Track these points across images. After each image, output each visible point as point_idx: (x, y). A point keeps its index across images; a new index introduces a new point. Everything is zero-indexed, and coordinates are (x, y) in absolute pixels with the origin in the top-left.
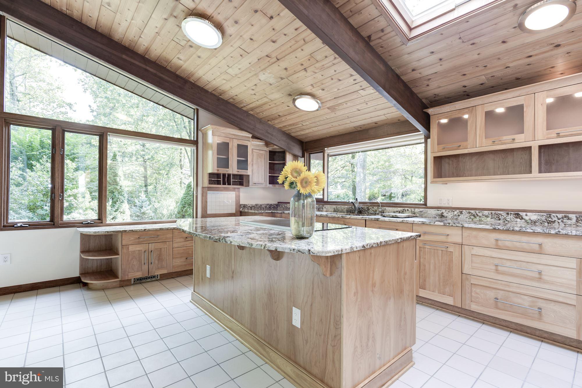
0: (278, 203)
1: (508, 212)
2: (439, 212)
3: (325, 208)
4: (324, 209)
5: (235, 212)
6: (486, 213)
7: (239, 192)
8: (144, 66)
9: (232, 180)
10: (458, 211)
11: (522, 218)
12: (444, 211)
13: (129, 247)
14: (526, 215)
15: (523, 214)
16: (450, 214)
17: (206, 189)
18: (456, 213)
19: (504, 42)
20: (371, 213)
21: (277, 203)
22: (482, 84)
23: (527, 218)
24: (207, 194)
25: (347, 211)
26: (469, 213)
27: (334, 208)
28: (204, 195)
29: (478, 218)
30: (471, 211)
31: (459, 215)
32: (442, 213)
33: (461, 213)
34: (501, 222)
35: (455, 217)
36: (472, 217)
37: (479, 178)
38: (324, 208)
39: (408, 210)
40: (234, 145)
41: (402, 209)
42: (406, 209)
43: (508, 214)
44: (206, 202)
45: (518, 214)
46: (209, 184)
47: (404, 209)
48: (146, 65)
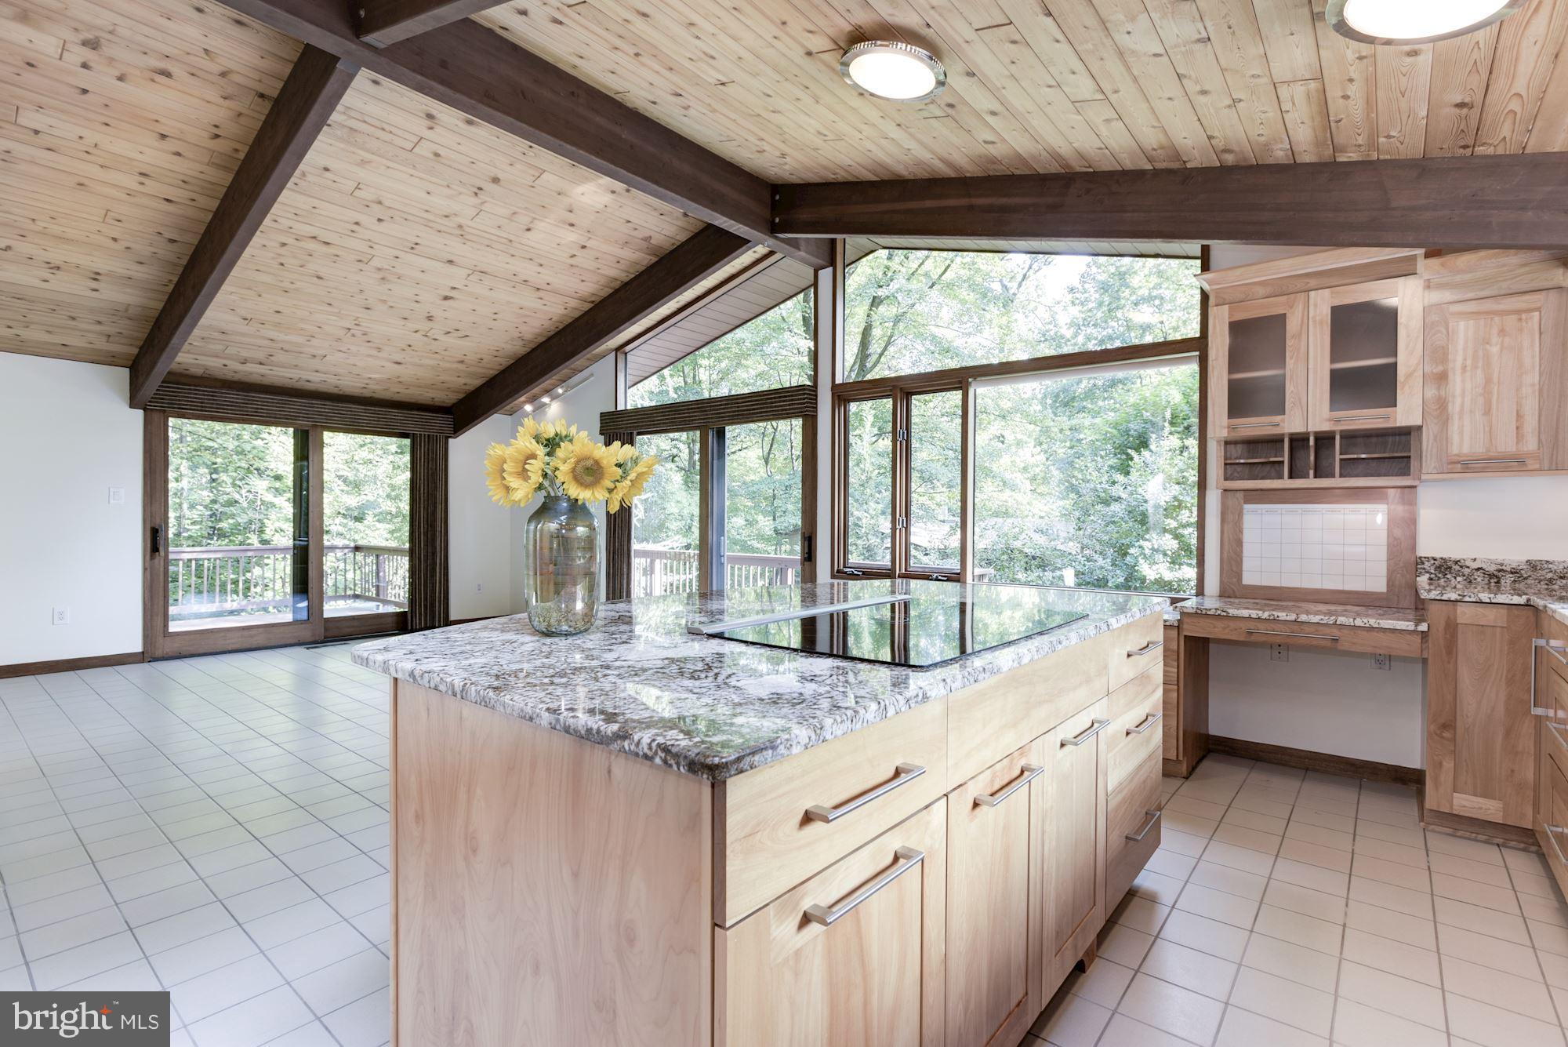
5: (1384, 589)
7: (1411, 502)
8: (964, 202)
9: (1338, 457)
17: (1240, 495)
24: (1240, 514)
28: (1230, 517)
40: (1311, 314)
44: (1239, 543)
46: (1226, 479)
48: (970, 196)
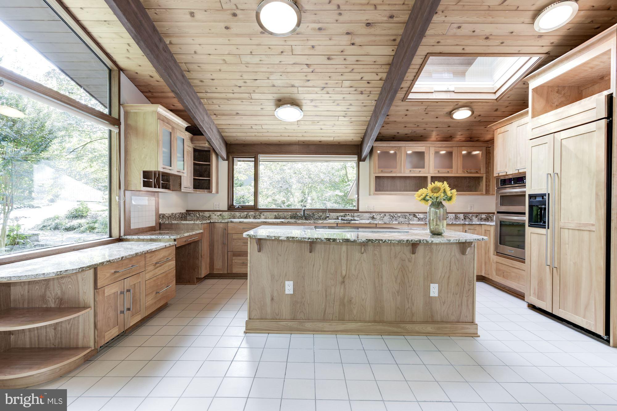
0: (187, 211)
1: (410, 213)
2: (371, 215)
3: (264, 215)
4: (262, 217)
5: (155, 225)
6: (399, 214)
7: (158, 197)
10: (383, 214)
11: (417, 217)
12: (374, 214)
13: (104, 290)
14: (419, 215)
15: (417, 214)
16: (378, 216)
18: (382, 215)
19: (437, 118)
20: (316, 218)
21: (185, 212)
22: (406, 134)
23: (419, 217)
25: (291, 217)
26: (390, 215)
27: (275, 215)
29: (394, 218)
30: (391, 214)
31: (384, 217)
32: (373, 216)
33: (385, 215)
34: (406, 220)
35: (382, 218)
36: (392, 218)
37: (393, 193)
38: (262, 215)
39: (348, 214)
40: (175, 136)
41: (344, 214)
42: (347, 214)
43: (410, 215)
44: (130, 212)
45: (415, 215)
46: (143, 186)
47: (345, 214)
